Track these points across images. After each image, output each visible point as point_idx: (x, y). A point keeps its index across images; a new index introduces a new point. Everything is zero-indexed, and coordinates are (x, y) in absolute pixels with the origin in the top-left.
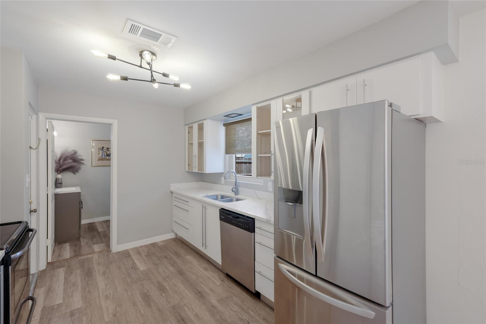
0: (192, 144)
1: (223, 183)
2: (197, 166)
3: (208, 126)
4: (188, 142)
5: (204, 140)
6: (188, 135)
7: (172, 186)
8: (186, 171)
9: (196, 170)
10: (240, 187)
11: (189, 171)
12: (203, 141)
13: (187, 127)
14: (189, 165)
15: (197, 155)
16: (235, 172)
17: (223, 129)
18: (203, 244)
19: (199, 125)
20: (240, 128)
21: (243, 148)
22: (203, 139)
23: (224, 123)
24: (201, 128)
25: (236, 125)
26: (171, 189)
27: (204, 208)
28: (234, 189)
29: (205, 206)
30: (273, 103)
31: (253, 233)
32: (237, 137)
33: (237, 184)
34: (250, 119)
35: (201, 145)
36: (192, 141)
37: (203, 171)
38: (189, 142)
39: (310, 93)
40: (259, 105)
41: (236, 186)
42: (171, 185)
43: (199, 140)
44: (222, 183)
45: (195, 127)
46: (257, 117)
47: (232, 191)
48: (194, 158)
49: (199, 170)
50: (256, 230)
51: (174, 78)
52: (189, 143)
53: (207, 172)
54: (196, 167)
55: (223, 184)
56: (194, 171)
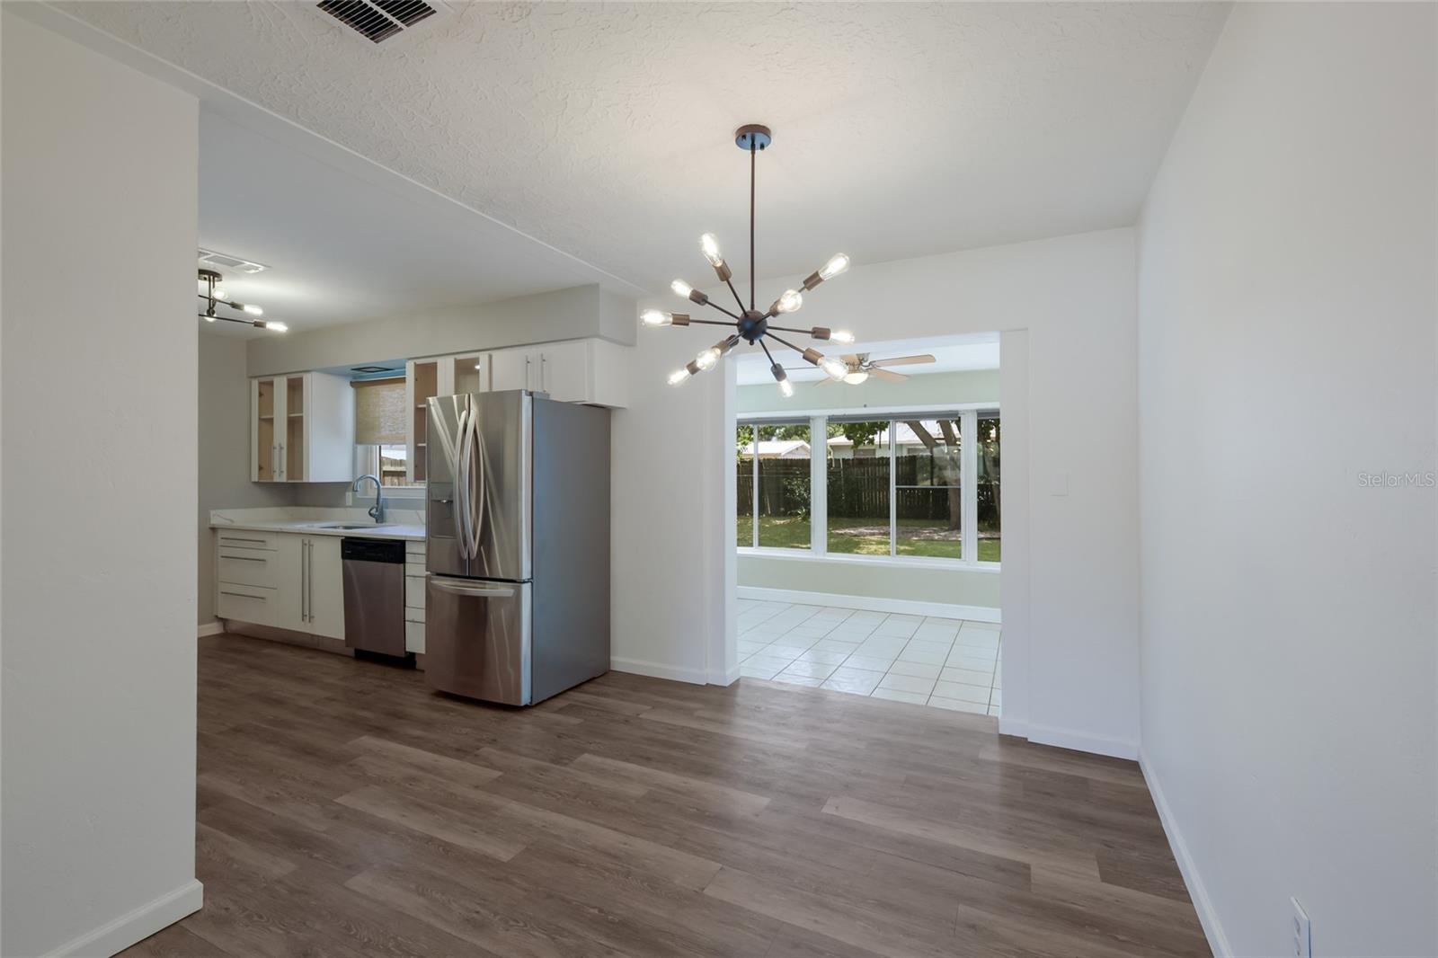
0: (271, 421)
1: (350, 504)
2: (284, 468)
3: (314, 386)
4: (260, 415)
5: (304, 415)
6: (259, 401)
7: (214, 515)
8: (255, 483)
9: (281, 477)
10: (387, 508)
11: (262, 481)
12: (302, 417)
13: (255, 383)
14: (260, 468)
15: (285, 445)
16: (378, 479)
17: (349, 394)
18: (304, 616)
19: (289, 380)
20: (389, 393)
21: (394, 433)
22: (302, 412)
23: (354, 380)
24: (295, 387)
25: (380, 388)
26: (212, 522)
27: (307, 549)
28: (373, 511)
29: (309, 542)
30: (440, 362)
31: (402, 565)
32: (383, 411)
33: (381, 500)
34: (403, 380)
35: (295, 425)
36: (272, 414)
37: (302, 479)
38: (263, 417)
39: (490, 357)
40: (420, 362)
41: (378, 504)
42: (212, 512)
43: (289, 412)
44: (347, 504)
45: (281, 386)
46: (416, 380)
47: (371, 515)
48: (276, 452)
49: (288, 478)
50: (409, 558)
51: (253, 311)
52: (260, 419)
53: (311, 481)
54: (282, 472)
55: (350, 507)
56: (277, 479)
